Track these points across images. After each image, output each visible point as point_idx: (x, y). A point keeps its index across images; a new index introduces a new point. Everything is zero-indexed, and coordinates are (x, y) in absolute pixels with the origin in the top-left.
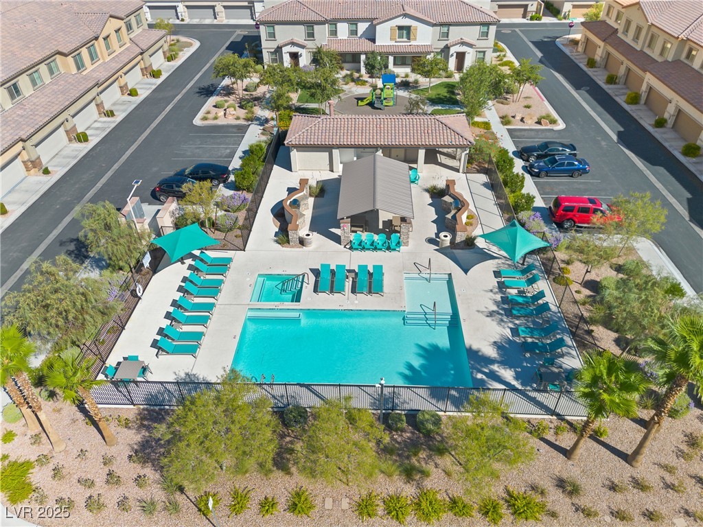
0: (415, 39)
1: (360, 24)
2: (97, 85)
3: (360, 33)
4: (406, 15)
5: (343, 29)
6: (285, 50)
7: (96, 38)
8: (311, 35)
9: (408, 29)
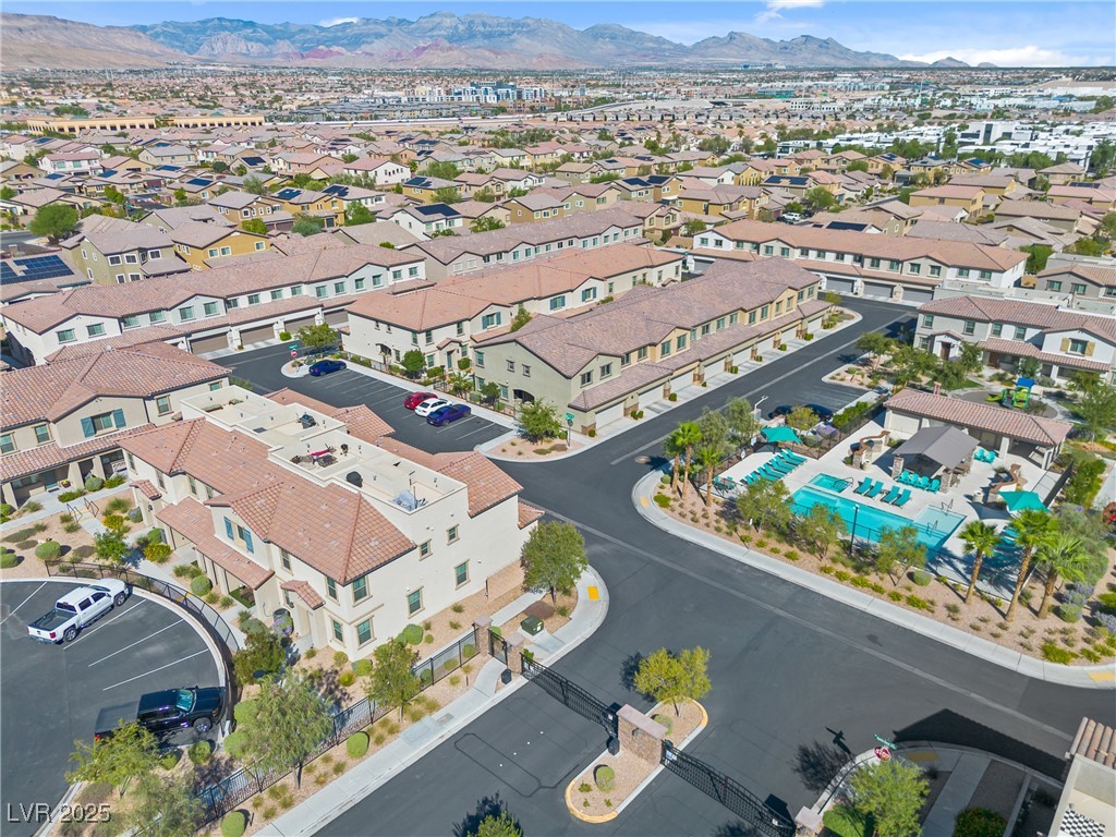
0: (1091, 355)
1: (1028, 330)
3: (1027, 337)
4: (1083, 330)
5: (1008, 332)
6: (937, 338)
8: (970, 330)
9: (1084, 343)
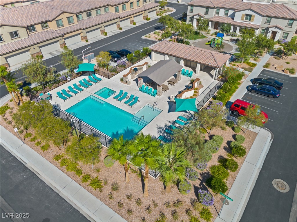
0: (253, 21)
1: (230, 11)
2: (119, 18)
3: (229, 14)
4: (250, 10)
5: (222, 12)
6: (195, 17)
7: (127, 2)
8: (207, 13)
9: (250, 16)
